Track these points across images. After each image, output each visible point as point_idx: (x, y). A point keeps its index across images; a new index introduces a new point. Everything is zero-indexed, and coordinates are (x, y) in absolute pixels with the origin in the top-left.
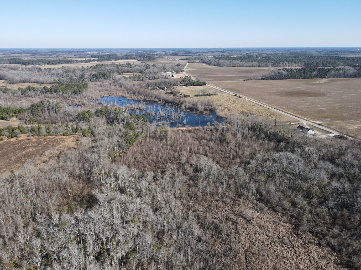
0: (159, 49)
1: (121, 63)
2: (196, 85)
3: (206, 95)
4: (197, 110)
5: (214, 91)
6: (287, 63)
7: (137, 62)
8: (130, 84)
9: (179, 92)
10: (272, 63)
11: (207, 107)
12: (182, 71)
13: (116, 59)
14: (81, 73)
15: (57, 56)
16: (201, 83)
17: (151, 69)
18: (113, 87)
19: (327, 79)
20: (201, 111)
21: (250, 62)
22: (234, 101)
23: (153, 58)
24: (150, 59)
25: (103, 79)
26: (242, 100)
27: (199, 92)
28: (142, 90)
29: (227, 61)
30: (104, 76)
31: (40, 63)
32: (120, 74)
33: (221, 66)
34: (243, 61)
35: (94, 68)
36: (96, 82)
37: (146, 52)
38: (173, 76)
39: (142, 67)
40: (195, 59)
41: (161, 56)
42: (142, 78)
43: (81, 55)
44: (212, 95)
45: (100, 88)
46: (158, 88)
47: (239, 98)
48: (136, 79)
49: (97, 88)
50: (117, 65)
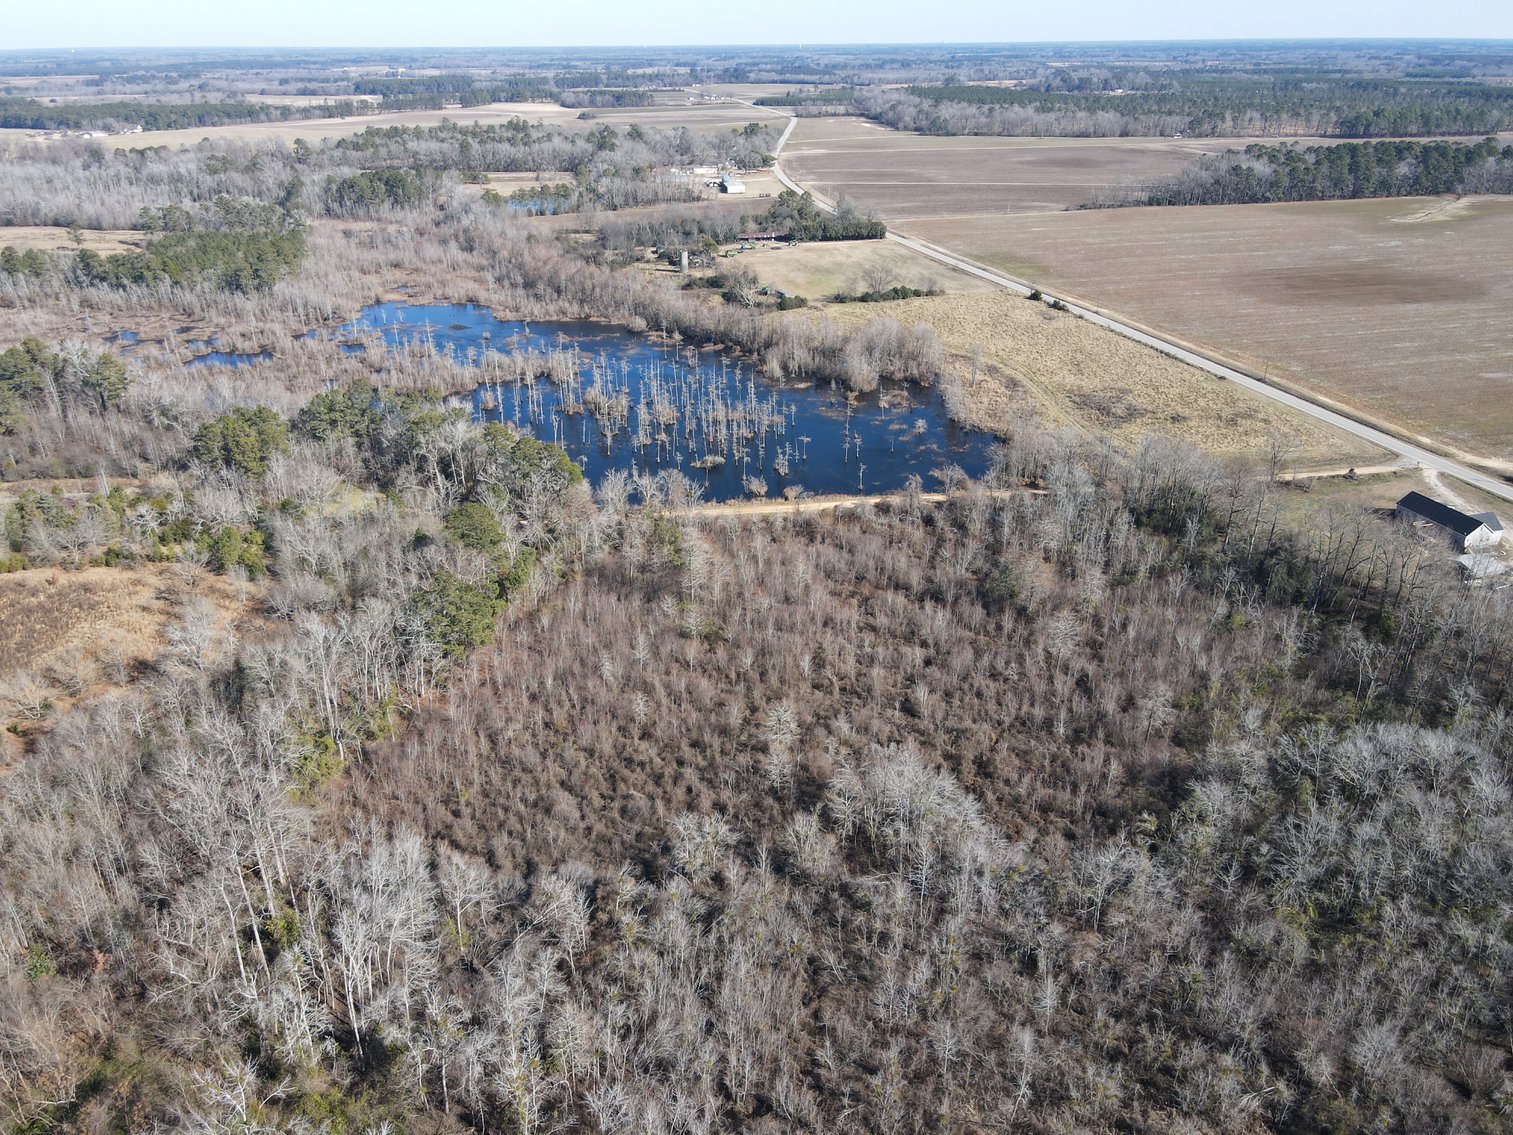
0: (662, 50)
1: (484, 122)
2: (837, 239)
3: (885, 297)
4: (845, 384)
5: (926, 273)
6: (1256, 115)
7: (561, 114)
8: (511, 233)
9: (754, 281)
10: (1188, 119)
11: (898, 364)
12: (766, 162)
13: (465, 103)
14: (286, 176)
15: (200, 87)
16: (859, 225)
17: (624, 153)
18: (432, 250)
19: (1464, 201)
20: (867, 388)
21: (1081, 114)
22: (1030, 329)
23: (635, 94)
24: (619, 100)
25: (387, 205)
26: (1072, 322)
27: (855, 281)
28: (572, 267)
29: (972, 110)
30: (395, 188)
31: (111, 121)
32: (474, 180)
33: (948, 134)
34: (1051, 110)
35: (357, 147)
36: (356, 218)
37: (607, 68)
38: (723, 189)
39: (581, 144)
40: (827, 101)
41: (672, 83)
42: (574, 197)
43: (310, 80)
44: (917, 294)
45: (369, 256)
46: (649, 254)
47: (1053, 312)
48: (549, 206)
49: (354, 253)
50: (464, 132)
